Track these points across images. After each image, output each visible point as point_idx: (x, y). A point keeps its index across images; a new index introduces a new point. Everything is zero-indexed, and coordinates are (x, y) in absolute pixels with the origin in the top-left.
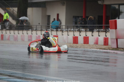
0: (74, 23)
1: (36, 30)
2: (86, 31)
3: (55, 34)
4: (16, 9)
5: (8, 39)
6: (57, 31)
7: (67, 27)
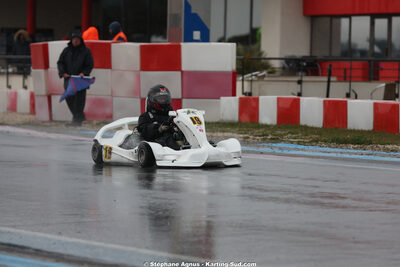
0: (5, 48)
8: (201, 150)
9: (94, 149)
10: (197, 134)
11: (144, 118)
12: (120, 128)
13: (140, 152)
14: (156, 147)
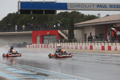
1: (79, 42)
4: (68, 31)
5: (64, 48)
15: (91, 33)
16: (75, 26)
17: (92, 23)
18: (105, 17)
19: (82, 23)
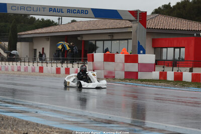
1: (24, 62)
2: (67, 63)
3: (41, 66)
4: (7, 43)
6: (42, 62)
7: (51, 60)
8: (95, 83)
9: (64, 82)
10: (94, 78)
11: (79, 74)
12: (72, 77)
13: (78, 84)
14: (82, 82)
15: (43, 49)
16: (18, 37)
17: (46, 33)
18: (69, 23)
19: (30, 32)
